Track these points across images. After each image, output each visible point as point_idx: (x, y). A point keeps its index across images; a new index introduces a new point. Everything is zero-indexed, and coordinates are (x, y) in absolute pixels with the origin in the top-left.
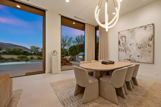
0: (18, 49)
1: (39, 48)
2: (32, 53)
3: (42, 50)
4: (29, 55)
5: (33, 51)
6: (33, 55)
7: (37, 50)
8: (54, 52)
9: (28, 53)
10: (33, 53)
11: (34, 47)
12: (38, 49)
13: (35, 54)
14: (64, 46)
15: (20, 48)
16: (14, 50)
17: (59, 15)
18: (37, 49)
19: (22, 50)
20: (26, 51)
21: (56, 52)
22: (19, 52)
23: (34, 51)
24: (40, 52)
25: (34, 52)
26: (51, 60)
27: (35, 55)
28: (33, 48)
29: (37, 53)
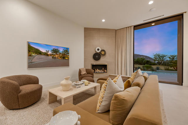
0: (141, 58)
1: (166, 56)
3: (170, 58)
4: (152, 64)
6: (157, 65)
7: (162, 59)
9: (151, 62)
10: (157, 63)
11: (159, 55)
12: (165, 58)
13: (159, 63)
15: (142, 57)
16: (138, 60)
18: (162, 57)
19: (144, 59)
20: (149, 60)
22: (142, 62)
23: (158, 59)
24: (167, 61)
25: (158, 61)
28: (157, 56)
29: (162, 62)
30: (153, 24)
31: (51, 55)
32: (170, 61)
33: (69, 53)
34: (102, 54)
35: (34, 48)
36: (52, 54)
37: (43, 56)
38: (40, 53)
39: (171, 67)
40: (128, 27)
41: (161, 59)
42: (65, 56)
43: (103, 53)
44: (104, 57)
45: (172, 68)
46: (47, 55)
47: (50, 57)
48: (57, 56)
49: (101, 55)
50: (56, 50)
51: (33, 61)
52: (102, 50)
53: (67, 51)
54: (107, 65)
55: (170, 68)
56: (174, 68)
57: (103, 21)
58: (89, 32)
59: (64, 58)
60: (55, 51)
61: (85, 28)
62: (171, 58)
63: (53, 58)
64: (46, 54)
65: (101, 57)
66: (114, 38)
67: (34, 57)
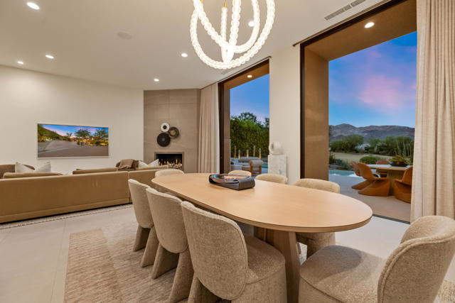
17: (294, 45)
31: (75, 140)
33: (107, 136)
35: (49, 131)
36: (77, 139)
37: (62, 142)
38: (57, 137)
42: (100, 140)
43: (173, 133)
44: (176, 140)
46: (69, 140)
47: (75, 143)
48: (85, 141)
49: (171, 137)
50: (83, 131)
51: (46, 149)
52: (172, 129)
53: (103, 133)
54: (182, 154)
57: (156, 80)
58: (152, 98)
59: (98, 143)
60: (83, 133)
61: (145, 92)
63: (78, 144)
64: (67, 139)
65: (171, 140)
66: (195, 105)
67: (48, 143)
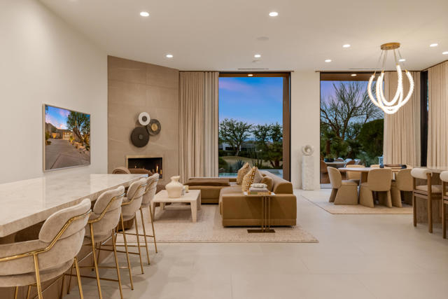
1: (249, 127)
2: (224, 149)
3: (256, 133)
5: (227, 140)
6: (227, 155)
7: (241, 136)
8: (306, 149)
10: (227, 148)
11: (231, 125)
12: (245, 133)
13: (232, 152)
14: (349, 116)
17: (316, 72)
18: (239, 130)
21: (311, 150)
23: (229, 138)
24: (251, 142)
25: (230, 143)
26: (301, 163)
27: (234, 154)
29: (240, 147)
30: (251, 75)
32: (258, 142)
34: (153, 131)
39: (266, 161)
40: (208, 72)
41: (236, 137)
43: (154, 127)
44: (157, 136)
45: (268, 164)
49: (151, 133)
52: (153, 122)
54: (161, 158)
55: (264, 164)
56: (272, 163)
58: (120, 69)
61: (110, 57)
62: (260, 133)
65: (151, 138)
66: (177, 92)
